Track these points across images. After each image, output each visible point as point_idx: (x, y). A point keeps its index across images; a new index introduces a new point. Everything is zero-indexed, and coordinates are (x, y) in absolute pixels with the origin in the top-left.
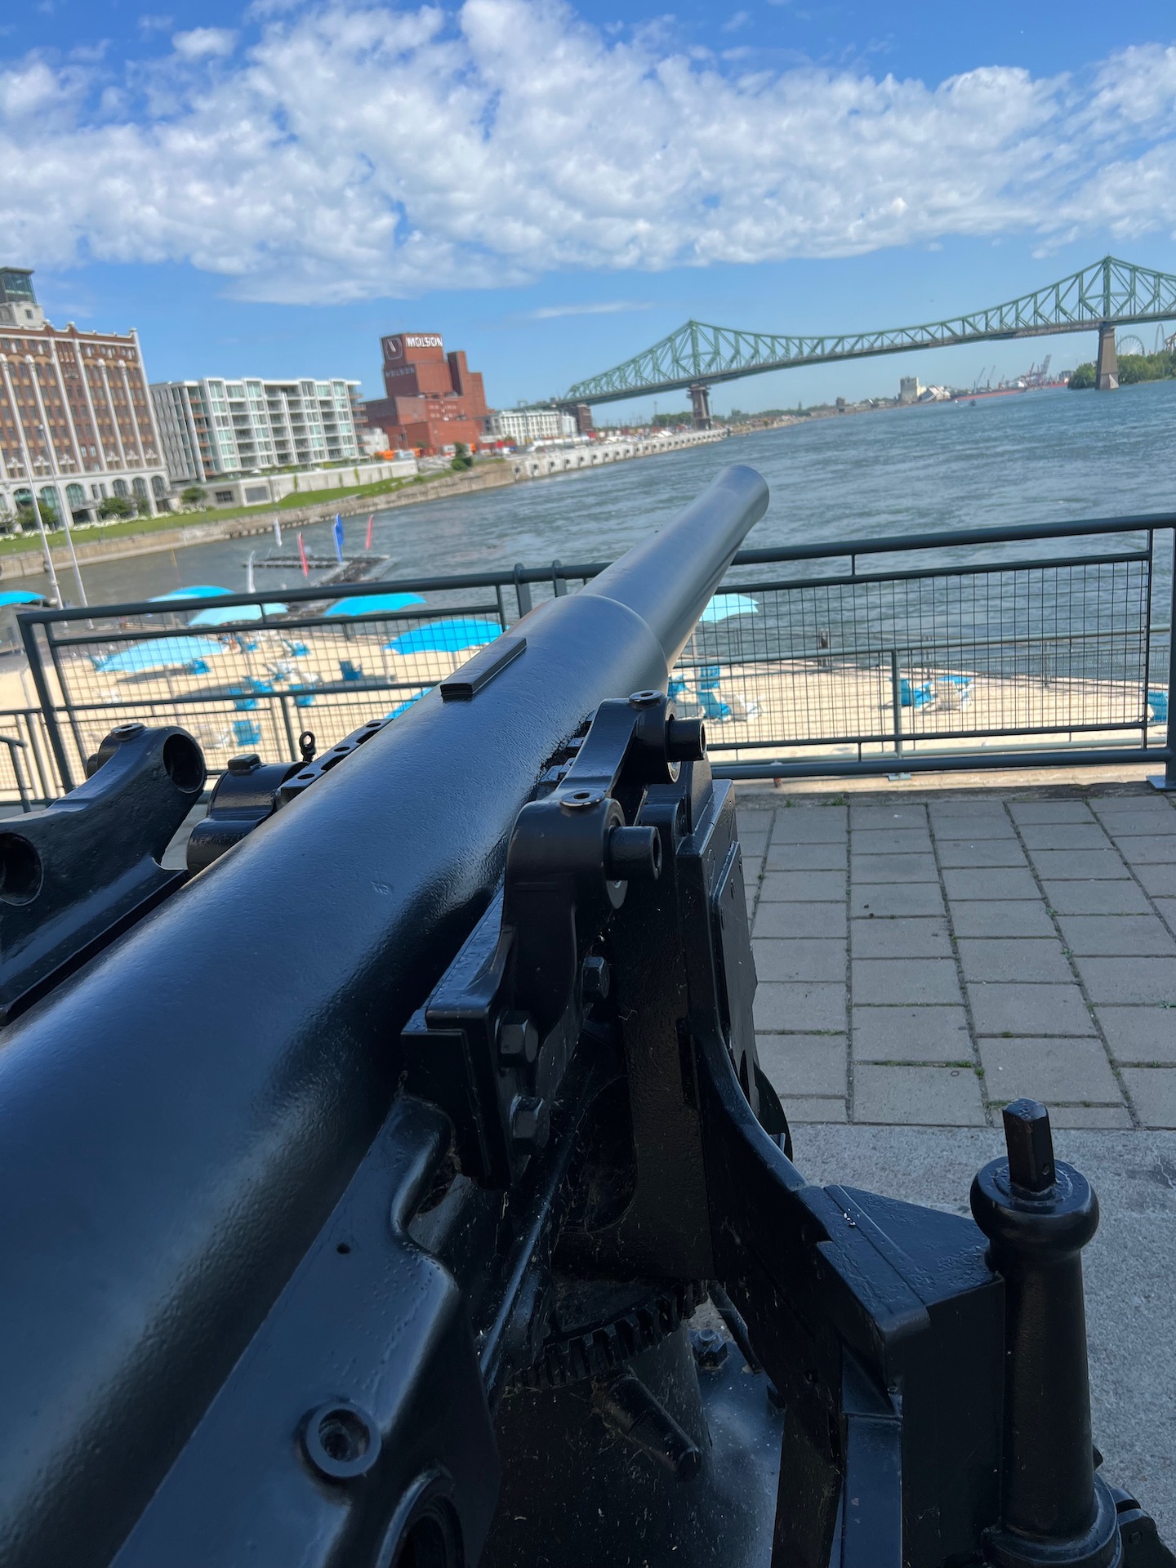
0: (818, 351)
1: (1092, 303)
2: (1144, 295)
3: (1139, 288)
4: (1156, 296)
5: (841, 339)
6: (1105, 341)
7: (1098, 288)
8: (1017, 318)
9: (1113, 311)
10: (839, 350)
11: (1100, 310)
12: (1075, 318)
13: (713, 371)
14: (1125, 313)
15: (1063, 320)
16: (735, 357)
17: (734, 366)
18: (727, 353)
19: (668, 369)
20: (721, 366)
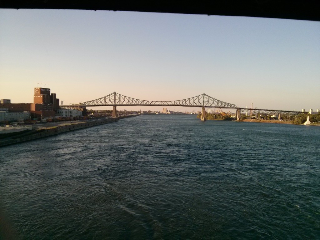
0: (143, 103)
1: (201, 102)
2: (211, 102)
4: (213, 103)
5: (148, 101)
6: (203, 109)
7: (202, 99)
8: (186, 103)
9: (205, 105)
10: (147, 103)
11: (202, 104)
12: (197, 105)
13: (119, 103)
14: (207, 105)
15: (195, 105)
16: (124, 101)
17: (123, 103)
18: (122, 100)
19: (108, 102)
20: (121, 103)
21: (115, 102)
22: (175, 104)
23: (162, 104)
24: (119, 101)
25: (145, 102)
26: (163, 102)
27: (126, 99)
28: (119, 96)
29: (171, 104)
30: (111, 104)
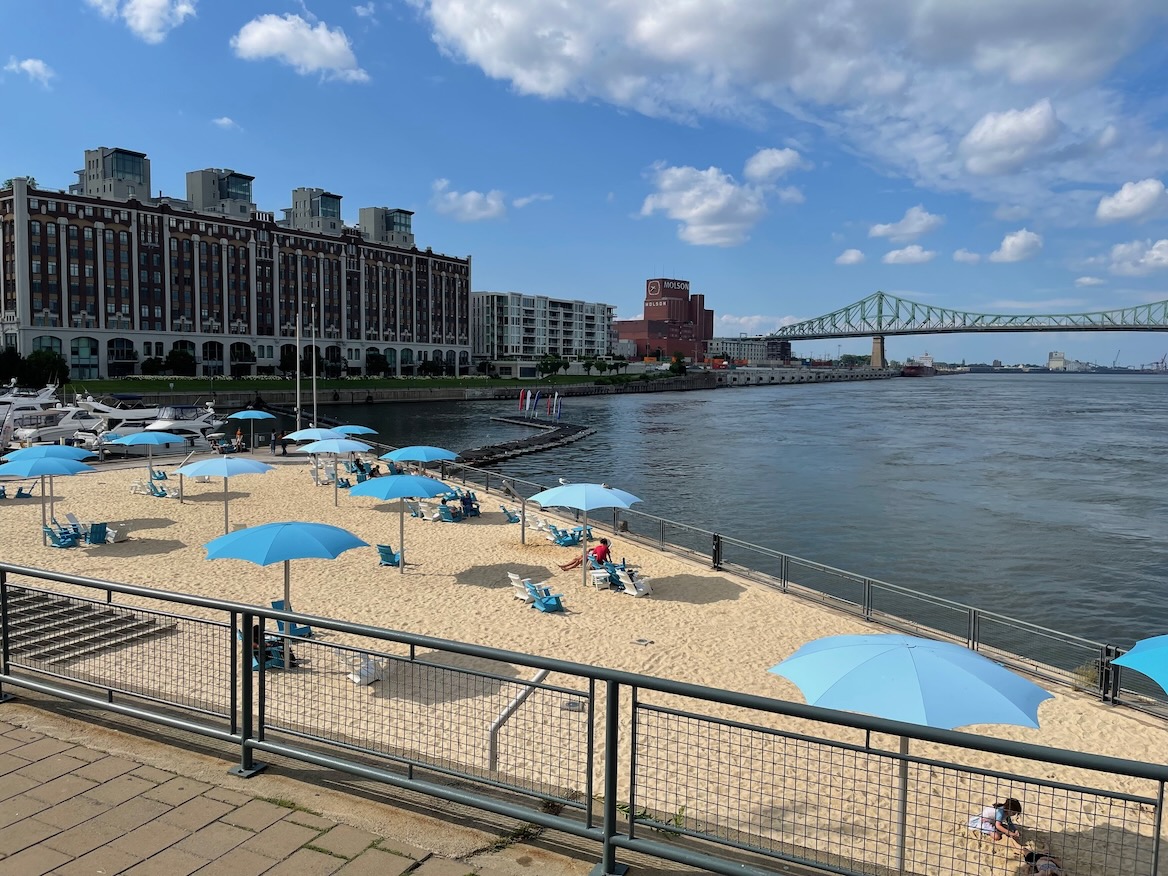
0: (978, 324)
5: (998, 317)
10: (995, 324)
13: (892, 328)
16: (910, 321)
17: (909, 327)
19: (858, 324)
20: (900, 325)
21: (880, 324)
22: (1107, 323)
23: (1053, 324)
24: (893, 321)
25: (988, 320)
26: (1058, 319)
27: (918, 314)
28: (893, 302)
30: (868, 329)
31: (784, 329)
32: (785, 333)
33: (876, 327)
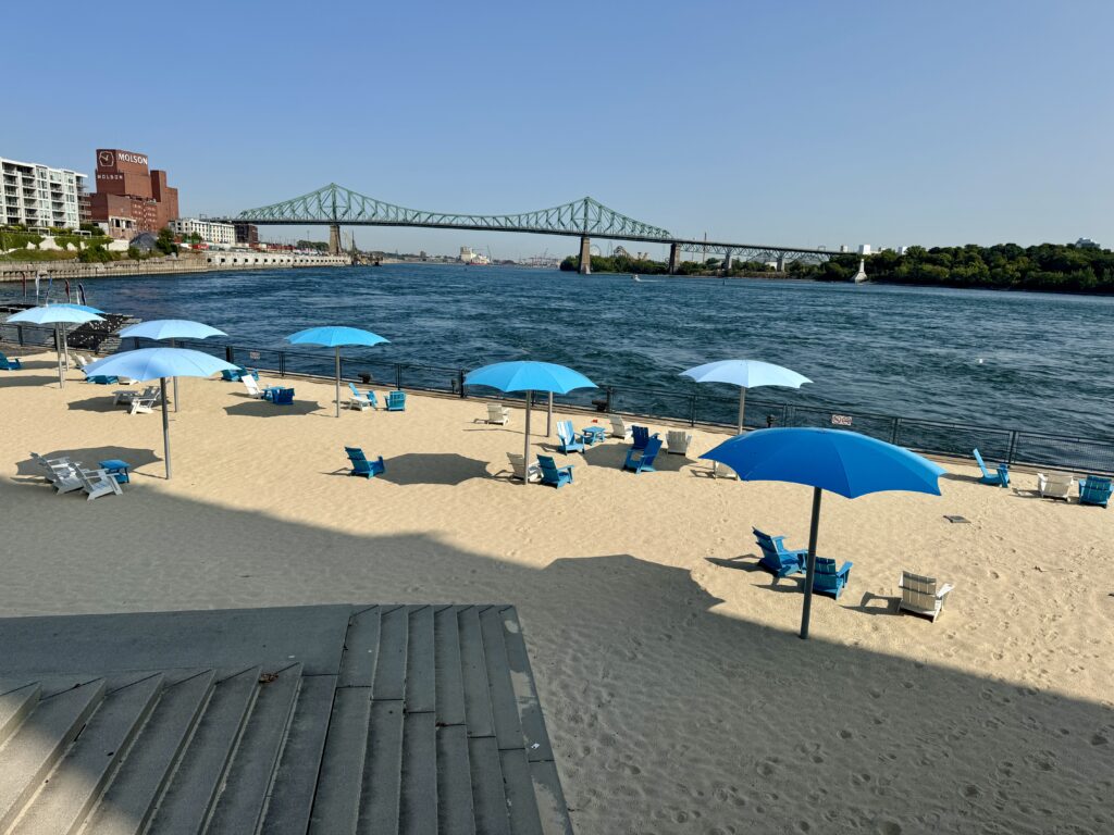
0: (417, 220)
1: (578, 222)
2: (605, 223)
3: (603, 219)
4: (612, 225)
5: (432, 215)
6: (585, 245)
7: (581, 214)
8: (537, 222)
9: (589, 229)
10: (430, 221)
11: (582, 227)
12: (568, 228)
13: (346, 218)
14: (595, 231)
15: (562, 228)
16: (361, 213)
17: (360, 219)
18: (356, 209)
19: (314, 212)
20: (352, 216)
21: (334, 212)
22: (509, 224)
23: (472, 224)
24: (346, 212)
25: (423, 218)
26: (475, 219)
27: (367, 206)
28: (345, 194)
29: (496, 224)
30: (324, 218)
31: (245, 213)
32: (246, 217)
33: (331, 216)
